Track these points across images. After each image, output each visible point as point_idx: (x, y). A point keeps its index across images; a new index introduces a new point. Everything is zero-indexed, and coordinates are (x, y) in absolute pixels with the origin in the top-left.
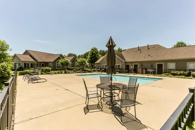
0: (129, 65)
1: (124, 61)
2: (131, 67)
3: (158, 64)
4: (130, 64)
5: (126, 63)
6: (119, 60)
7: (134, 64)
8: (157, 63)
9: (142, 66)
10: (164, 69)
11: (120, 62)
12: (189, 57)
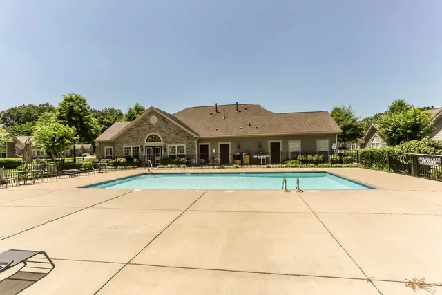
0: (207, 146)
1: (195, 136)
2: (214, 151)
3: (271, 144)
4: (209, 144)
5: (199, 140)
6: (181, 134)
7: (219, 143)
8: (269, 142)
9: (239, 147)
10: (284, 153)
11: (185, 140)
12: (319, 130)
